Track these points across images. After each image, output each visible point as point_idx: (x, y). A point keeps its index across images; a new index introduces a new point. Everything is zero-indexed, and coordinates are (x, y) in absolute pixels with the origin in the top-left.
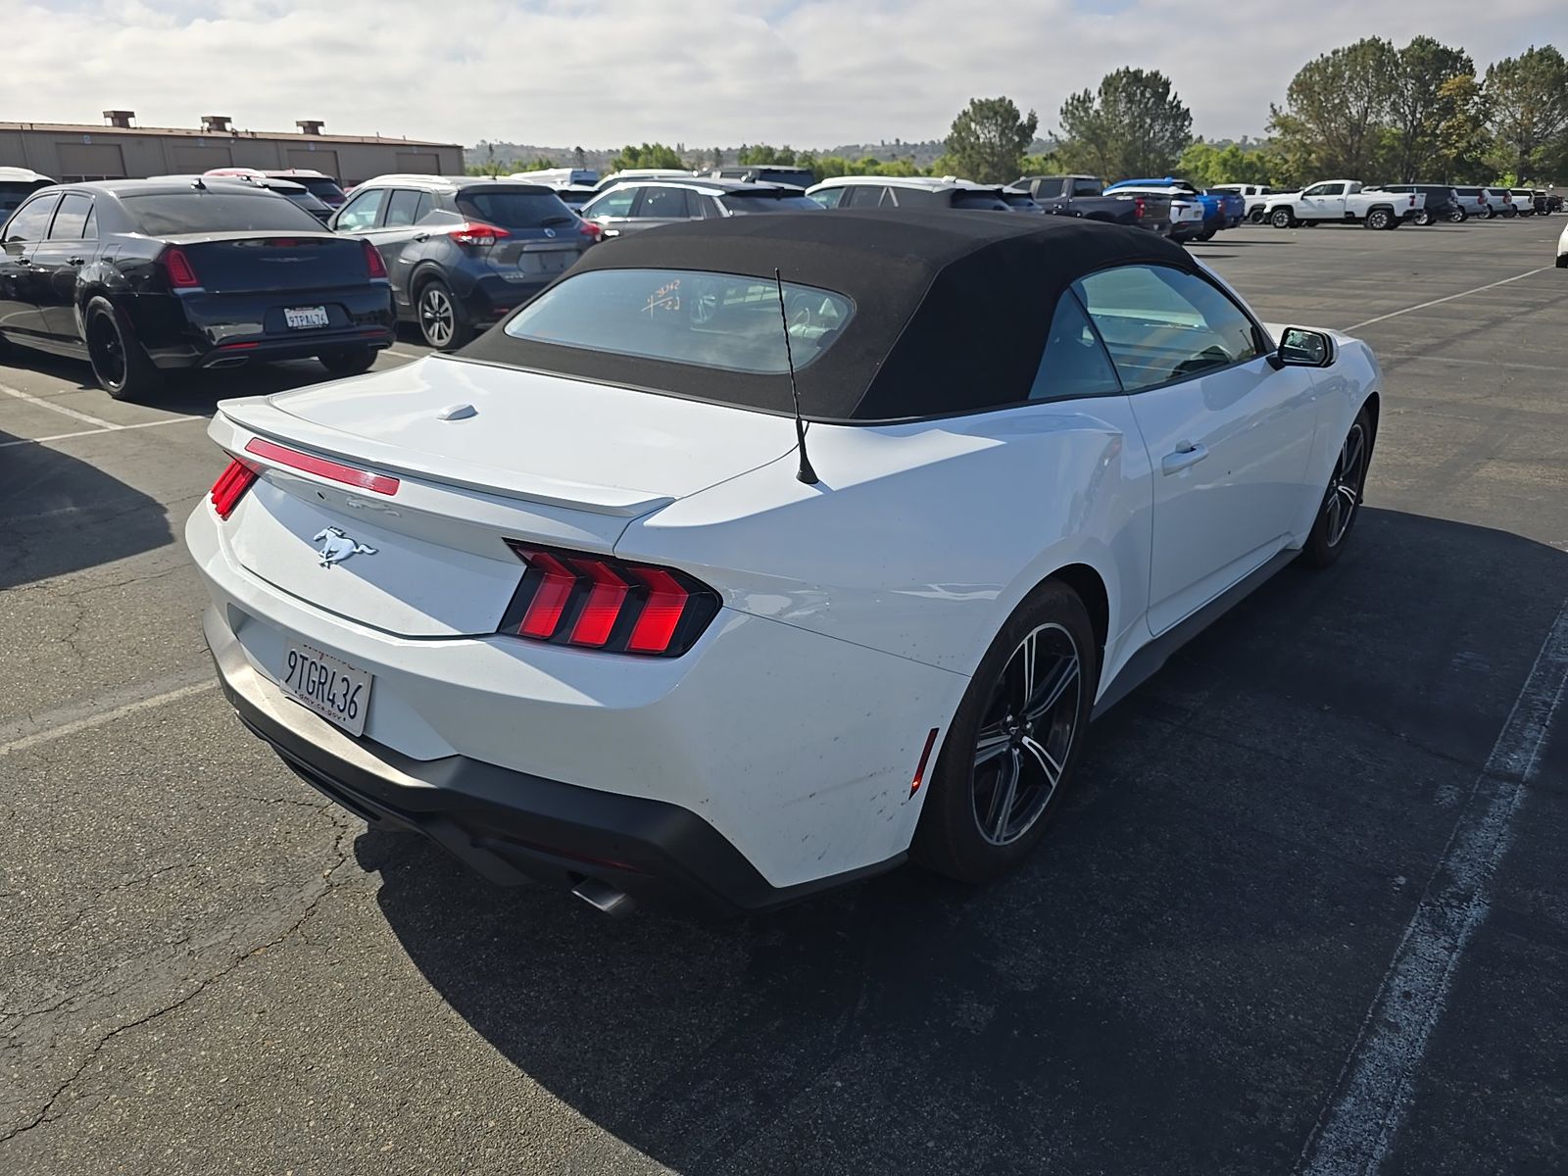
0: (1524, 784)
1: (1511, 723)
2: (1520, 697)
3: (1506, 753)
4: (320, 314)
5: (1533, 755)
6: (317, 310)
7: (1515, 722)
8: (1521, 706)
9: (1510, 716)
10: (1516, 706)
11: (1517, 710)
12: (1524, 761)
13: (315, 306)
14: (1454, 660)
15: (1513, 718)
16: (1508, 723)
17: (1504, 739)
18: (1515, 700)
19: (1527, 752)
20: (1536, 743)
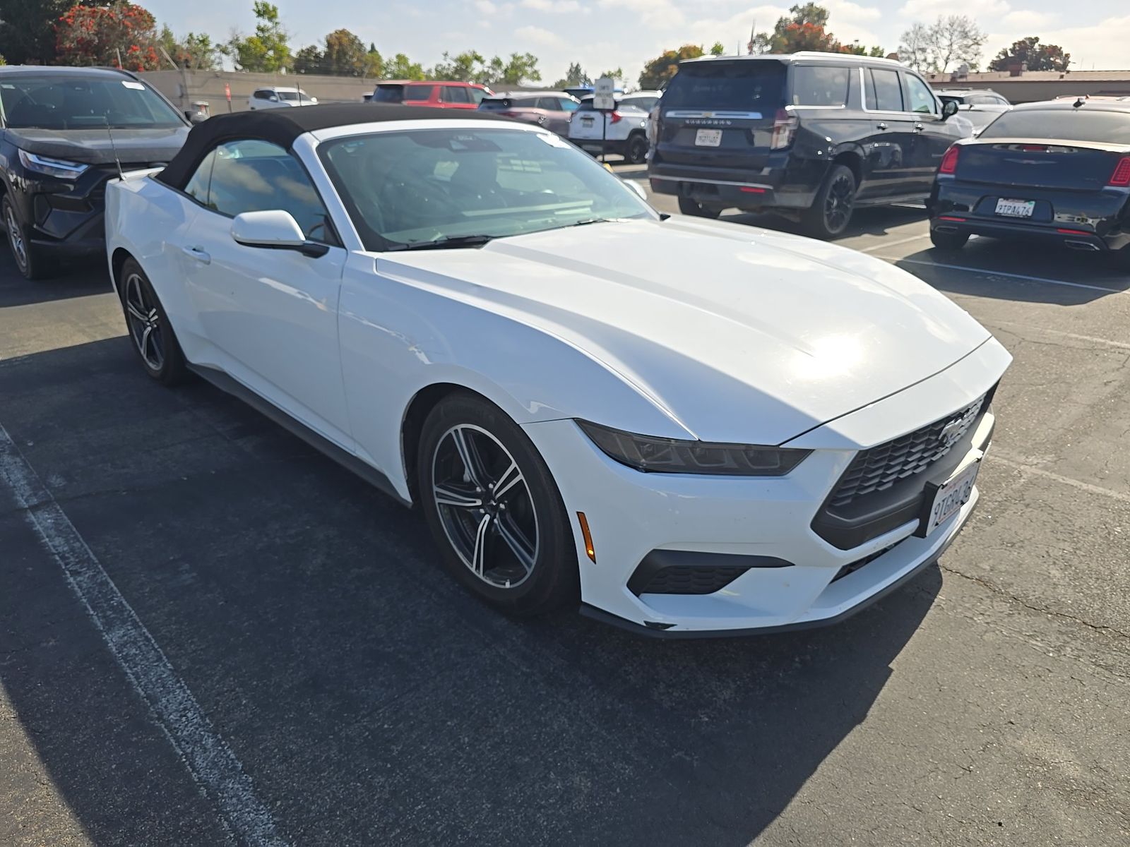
0: (26, 509)
2: (100, 566)
3: (57, 519)
4: (1027, 208)
5: (41, 529)
6: (1027, 203)
7: (78, 544)
8: (90, 558)
9: (86, 546)
10: (92, 556)
11: (88, 554)
12: (42, 522)
13: (1027, 200)
15: (82, 546)
16: (81, 539)
17: (68, 526)
18: (99, 560)
19: (46, 529)
20: (47, 537)
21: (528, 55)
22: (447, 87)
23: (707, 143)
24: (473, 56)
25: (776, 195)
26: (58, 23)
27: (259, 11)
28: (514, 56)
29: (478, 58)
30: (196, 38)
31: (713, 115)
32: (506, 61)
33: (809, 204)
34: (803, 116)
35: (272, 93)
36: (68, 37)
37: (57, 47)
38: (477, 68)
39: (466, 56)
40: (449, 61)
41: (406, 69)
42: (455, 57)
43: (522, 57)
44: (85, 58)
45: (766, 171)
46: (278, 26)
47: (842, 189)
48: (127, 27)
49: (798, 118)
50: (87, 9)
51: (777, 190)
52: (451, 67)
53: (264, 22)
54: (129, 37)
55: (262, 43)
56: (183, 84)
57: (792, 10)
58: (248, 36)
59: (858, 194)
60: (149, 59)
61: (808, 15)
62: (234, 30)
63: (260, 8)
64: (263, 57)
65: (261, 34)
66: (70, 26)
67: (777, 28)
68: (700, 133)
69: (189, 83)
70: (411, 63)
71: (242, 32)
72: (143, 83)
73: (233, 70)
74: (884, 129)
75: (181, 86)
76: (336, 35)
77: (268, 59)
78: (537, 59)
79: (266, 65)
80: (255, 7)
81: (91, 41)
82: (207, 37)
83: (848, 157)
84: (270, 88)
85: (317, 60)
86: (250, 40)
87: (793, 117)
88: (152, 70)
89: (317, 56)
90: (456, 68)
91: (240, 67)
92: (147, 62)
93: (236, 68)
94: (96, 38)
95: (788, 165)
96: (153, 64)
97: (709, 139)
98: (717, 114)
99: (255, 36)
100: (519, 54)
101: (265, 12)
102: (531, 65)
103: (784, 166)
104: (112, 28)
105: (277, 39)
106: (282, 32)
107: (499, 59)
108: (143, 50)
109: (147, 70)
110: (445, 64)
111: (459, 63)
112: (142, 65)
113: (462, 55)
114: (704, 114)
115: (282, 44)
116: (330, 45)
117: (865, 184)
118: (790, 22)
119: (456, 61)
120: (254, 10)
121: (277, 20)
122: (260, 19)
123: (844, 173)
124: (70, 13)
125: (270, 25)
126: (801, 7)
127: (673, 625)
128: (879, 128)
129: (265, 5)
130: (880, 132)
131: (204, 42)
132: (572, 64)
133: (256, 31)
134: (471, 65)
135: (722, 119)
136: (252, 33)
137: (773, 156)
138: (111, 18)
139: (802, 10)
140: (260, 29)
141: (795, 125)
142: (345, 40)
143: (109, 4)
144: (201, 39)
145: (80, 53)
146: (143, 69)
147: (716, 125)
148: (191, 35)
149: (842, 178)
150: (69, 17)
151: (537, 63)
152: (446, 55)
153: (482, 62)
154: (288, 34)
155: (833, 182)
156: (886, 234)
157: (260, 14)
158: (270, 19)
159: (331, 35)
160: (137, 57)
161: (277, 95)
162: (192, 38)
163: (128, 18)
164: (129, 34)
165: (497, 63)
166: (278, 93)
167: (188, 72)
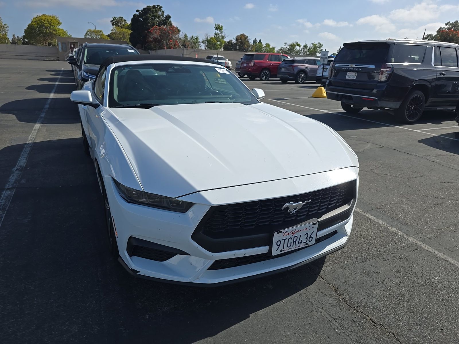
0: (6, 189)
1: (9, 202)
2: (6, 212)
3: (10, 194)
7: (8, 203)
8: (6, 208)
9: (9, 204)
10: (7, 208)
11: (7, 207)
12: (5, 194)
14: (31, 216)
15: (8, 204)
17: (11, 197)
18: (8, 210)
19: (4, 196)
21: (319, 43)
22: (271, 55)
23: (351, 78)
24: (296, 44)
25: (379, 102)
26: (148, 32)
27: (216, 27)
28: (313, 44)
29: (298, 45)
30: (194, 37)
31: (354, 66)
32: (310, 45)
33: (398, 107)
34: (395, 67)
35: (212, 57)
36: (150, 37)
37: (146, 40)
38: (297, 48)
39: (294, 44)
40: (286, 46)
41: (268, 49)
42: (289, 44)
43: (316, 44)
44: (155, 44)
45: (375, 91)
46: (222, 33)
47: (416, 101)
48: (169, 33)
49: (393, 68)
50: (158, 27)
51: (379, 99)
52: (287, 48)
53: (218, 32)
54: (170, 37)
55: (215, 39)
56: (183, 54)
57: (446, 24)
58: (211, 37)
59: (427, 104)
60: (175, 45)
61: (455, 26)
62: (207, 34)
63: (217, 26)
64: (215, 44)
65: (216, 36)
66: (152, 33)
67: (438, 32)
68: (348, 74)
69: (185, 53)
70: (271, 47)
71: (209, 35)
72: (135, 50)
73: (204, 49)
74: (444, 75)
75: (182, 54)
76: (240, 36)
77: (217, 45)
78: (323, 45)
79: (216, 47)
80: (215, 26)
81: (158, 38)
82: (198, 37)
83: (422, 86)
84: (212, 56)
85: (232, 45)
86: (211, 38)
87: (390, 67)
88: (175, 48)
89: (232, 44)
90: (289, 48)
91: (207, 48)
92: (174, 46)
93: (205, 48)
94: (159, 37)
95: (385, 89)
96: (176, 46)
97: (351, 76)
98: (355, 66)
99: (213, 37)
100: (315, 43)
101: (218, 28)
102: (320, 48)
103: (384, 89)
104: (165, 34)
105: (221, 38)
106: (223, 35)
107: (307, 45)
108: (174, 42)
109: (174, 48)
110: (285, 47)
111: (290, 47)
112: (172, 47)
113: (292, 43)
114: (350, 65)
115: (223, 39)
116: (237, 40)
117: (430, 100)
118: (445, 29)
119: (289, 46)
120: (215, 27)
121: (222, 31)
122: (216, 30)
123: (419, 94)
124: (152, 29)
125: (219, 32)
126: (451, 23)
127: (139, 272)
128: (441, 74)
129: (219, 25)
130: (442, 76)
131: (197, 39)
132: (340, 47)
133: (214, 35)
134: (295, 48)
135: (357, 68)
136: (212, 35)
137: (379, 84)
138: (165, 30)
139: (451, 24)
140: (216, 34)
141: (391, 71)
142: (243, 38)
143: (166, 25)
144: (196, 38)
145: (154, 42)
146: (172, 48)
147: (355, 70)
148: (193, 36)
149: (417, 96)
150: (152, 30)
151: (322, 47)
152: (285, 43)
153: (300, 46)
154: (225, 36)
155: (411, 98)
156: (442, 123)
157: (216, 29)
158: (220, 31)
159: (238, 36)
160: (171, 44)
161: (214, 58)
162: (193, 38)
163: (171, 31)
164: (170, 36)
165: (306, 46)
166: (215, 57)
167: (185, 49)
